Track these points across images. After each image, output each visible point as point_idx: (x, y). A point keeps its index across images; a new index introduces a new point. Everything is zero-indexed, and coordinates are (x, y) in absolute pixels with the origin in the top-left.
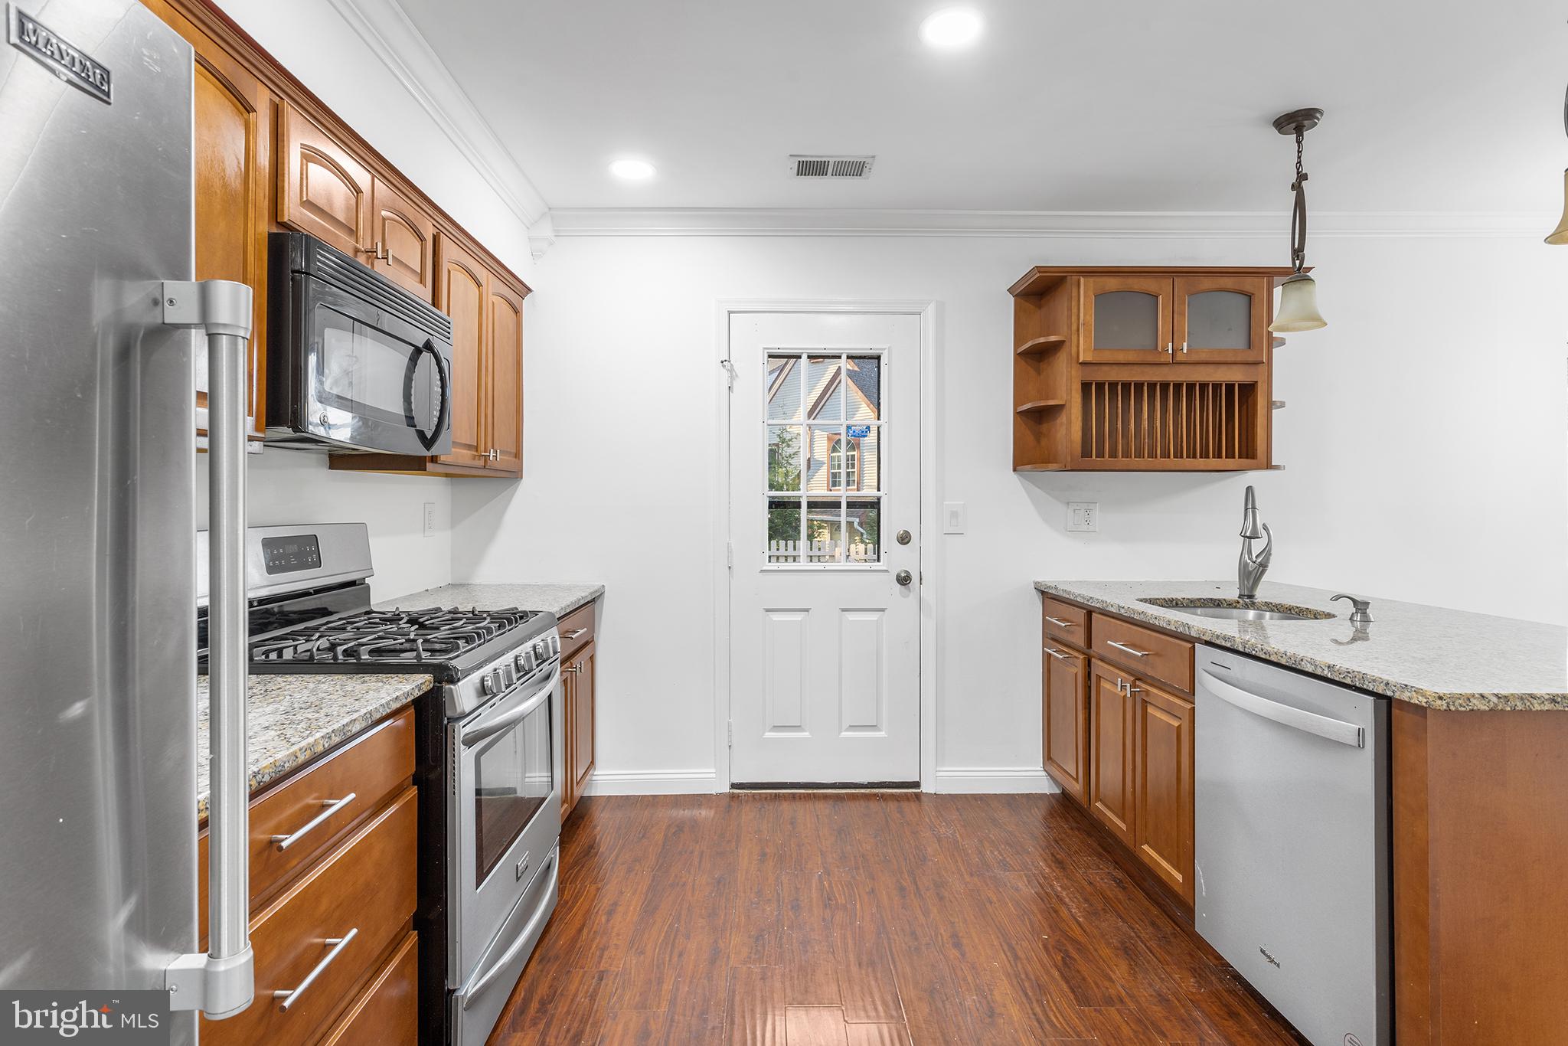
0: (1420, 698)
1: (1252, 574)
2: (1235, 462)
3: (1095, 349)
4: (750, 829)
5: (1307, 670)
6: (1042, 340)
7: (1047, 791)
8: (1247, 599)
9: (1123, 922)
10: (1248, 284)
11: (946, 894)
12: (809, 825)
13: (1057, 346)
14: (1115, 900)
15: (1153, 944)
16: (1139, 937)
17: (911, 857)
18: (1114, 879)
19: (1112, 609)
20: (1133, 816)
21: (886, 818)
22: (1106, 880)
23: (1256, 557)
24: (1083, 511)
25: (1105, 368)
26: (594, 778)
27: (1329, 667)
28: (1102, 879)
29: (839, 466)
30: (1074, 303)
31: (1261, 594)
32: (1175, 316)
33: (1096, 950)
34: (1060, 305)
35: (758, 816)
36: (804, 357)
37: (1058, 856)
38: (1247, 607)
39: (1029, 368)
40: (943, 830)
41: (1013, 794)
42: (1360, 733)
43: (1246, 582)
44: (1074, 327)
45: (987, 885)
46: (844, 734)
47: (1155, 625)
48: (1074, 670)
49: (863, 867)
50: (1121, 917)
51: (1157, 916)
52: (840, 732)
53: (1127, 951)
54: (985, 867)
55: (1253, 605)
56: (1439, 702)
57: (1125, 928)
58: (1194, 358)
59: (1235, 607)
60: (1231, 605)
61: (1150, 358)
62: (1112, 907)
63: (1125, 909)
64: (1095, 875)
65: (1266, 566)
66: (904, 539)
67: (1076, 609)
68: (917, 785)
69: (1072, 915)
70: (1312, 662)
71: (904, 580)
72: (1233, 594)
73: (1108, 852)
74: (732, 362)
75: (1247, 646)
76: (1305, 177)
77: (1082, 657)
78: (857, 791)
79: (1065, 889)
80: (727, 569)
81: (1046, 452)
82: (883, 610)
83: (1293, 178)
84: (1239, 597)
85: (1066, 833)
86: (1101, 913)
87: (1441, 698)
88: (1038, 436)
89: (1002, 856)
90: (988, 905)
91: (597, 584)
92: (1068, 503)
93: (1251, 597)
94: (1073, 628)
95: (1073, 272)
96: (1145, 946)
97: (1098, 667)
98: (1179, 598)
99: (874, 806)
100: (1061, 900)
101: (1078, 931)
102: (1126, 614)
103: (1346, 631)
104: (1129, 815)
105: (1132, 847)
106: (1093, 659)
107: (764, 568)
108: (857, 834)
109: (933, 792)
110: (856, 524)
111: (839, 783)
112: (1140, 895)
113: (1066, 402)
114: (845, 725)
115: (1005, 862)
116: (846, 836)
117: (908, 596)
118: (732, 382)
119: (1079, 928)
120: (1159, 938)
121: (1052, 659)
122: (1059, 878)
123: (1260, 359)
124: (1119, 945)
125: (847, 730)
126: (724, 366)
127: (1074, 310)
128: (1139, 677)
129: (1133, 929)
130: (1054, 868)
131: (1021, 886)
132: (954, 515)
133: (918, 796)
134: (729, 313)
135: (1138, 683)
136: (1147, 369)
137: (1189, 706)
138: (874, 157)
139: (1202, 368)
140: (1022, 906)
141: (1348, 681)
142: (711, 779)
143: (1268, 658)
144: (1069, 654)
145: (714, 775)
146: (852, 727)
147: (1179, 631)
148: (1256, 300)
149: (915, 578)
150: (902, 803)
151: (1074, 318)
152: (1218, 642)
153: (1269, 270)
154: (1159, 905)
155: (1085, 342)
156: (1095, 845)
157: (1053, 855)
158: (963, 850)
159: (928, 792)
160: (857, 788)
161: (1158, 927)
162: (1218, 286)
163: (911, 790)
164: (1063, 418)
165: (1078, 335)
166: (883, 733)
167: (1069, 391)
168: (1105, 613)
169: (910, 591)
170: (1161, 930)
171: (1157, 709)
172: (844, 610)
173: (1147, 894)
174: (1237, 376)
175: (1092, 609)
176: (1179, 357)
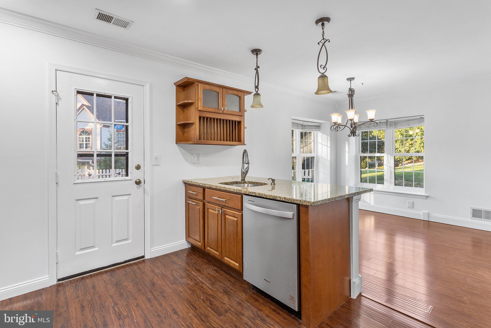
0: (309, 204)
1: (244, 174)
2: (236, 143)
3: (203, 107)
4: (72, 298)
5: (278, 199)
6: (186, 101)
7: (187, 247)
8: (243, 181)
9: (221, 283)
10: (240, 94)
11: (166, 295)
12: (102, 287)
13: (191, 104)
14: (217, 277)
15: (231, 287)
16: (227, 286)
17: (149, 285)
18: (215, 270)
19: (214, 187)
20: (221, 249)
21: (134, 273)
22: (213, 271)
23: (246, 169)
24: (196, 157)
25: (205, 113)
27: (284, 198)
28: (211, 271)
29: (83, 141)
30: (197, 91)
31: (247, 179)
32: (223, 100)
33: (217, 296)
34: (192, 90)
35: (75, 290)
36: (95, 95)
37: (197, 268)
38: (244, 183)
39: (181, 110)
40: (157, 271)
41: (177, 251)
42: (293, 215)
43: (243, 175)
44: (197, 99)
45: (178, 286)
46: (114, 245)
47: (229, 191)
48: (199, 207)
49: (131, 296)
50: (221, 282)
51: (229, 278)
52: (112, 244)
53: (226, 292)
54: (176, 280)
55: (245, 183)
56: (313, 204)
57: (223, 285)
58: (228, 113)
59: (241, 183)
60: (240, 183)
61: (217, 111)
62: (217, 280)
63: (220, 279)
64: (209, 271)
65: (248, 172)
66: (138, 167)
67: (199, 188)
68: (143, 257)
69: (207, 287)
70: (280, 197)
71: (138, 183)
72: (239, 180)
73: (210, 262)
74: (58, 92)
75: (260, 195)
76: (258, 67)
77: (202, 203)
78: (120, 266)
79: (202, 279)
80: (56, 184)
81: (187, 138)
82: (130, 195)
83: (255, 67)
84: (241, 180)
85: (197, 260)
86: (215, 282)
87: (314, 203)
88: (184, 133)
89: (180, 274)
90: (181, 293)
92: (192, 154)
93: (244, 180)
94: (198, 194)
95: (197, 81)
96: (230, 288)
97: (208, 205)
98: (228, 182)
99: (127, 269)
100: (202, 283)
101: (210, 291)
102: (219, 188)
103: (270, 187)
104: (220, 250)
105: (221, 259)
106: (206, 203)
108: (124, 284)
109: (149, 258)
110: (91, 163)
111: (112, 265)
112: (223, 273)
113: (194, 122)
114: (114, 241)
115: (181, 276)
116: (120, 286)
117: (140, 188)
118: (57, 101)
119: (211, 290)
120: (232, 284)
121: (190, 204)
122: (199, 276)
123: (242, 115)
124: (223, 291)
125: (115, 243)
126: (53, 94)
127: (197, 93)
128: (223, 207)
129: (225, 284)
130: (197, 273)
131: (189, 283)
132: (156, 158)
133: (144, 261)
134: (56, 70)
135: (222, 209)
136: (216, 114)
137: (240, 214)
139: (229, 116)
140: (192, 289)
141: (290, 201)
143: (266, 197)
144: (196, 202)
145: (48, 278)
146: (117, 241)
147: (238, 192)
148: (241, 98)
149: (142, 181)
150: (139, 265)
151: (197, 96)
152: (251, 194)
153: (243, 91)
154: (228, 274)
155: (200, 104)
156: (206, 261)
157: (195, 268)
158: (166, 276)
159: (148, 258)
160: (119, 264)
161: (231, 281)
162: (233, 93)
163: (141, 260)
164: (193, 127)
165: (198, 101)
166: (130, 241)
167: (195, 119)
168: (210, 188)
169: (140, 186)
170: (232, 282)
171: (229, 216)
172: (113, 196)
173: (224, 272)
174: (237, 119)
175: (205, 187)
176: (224, 112)
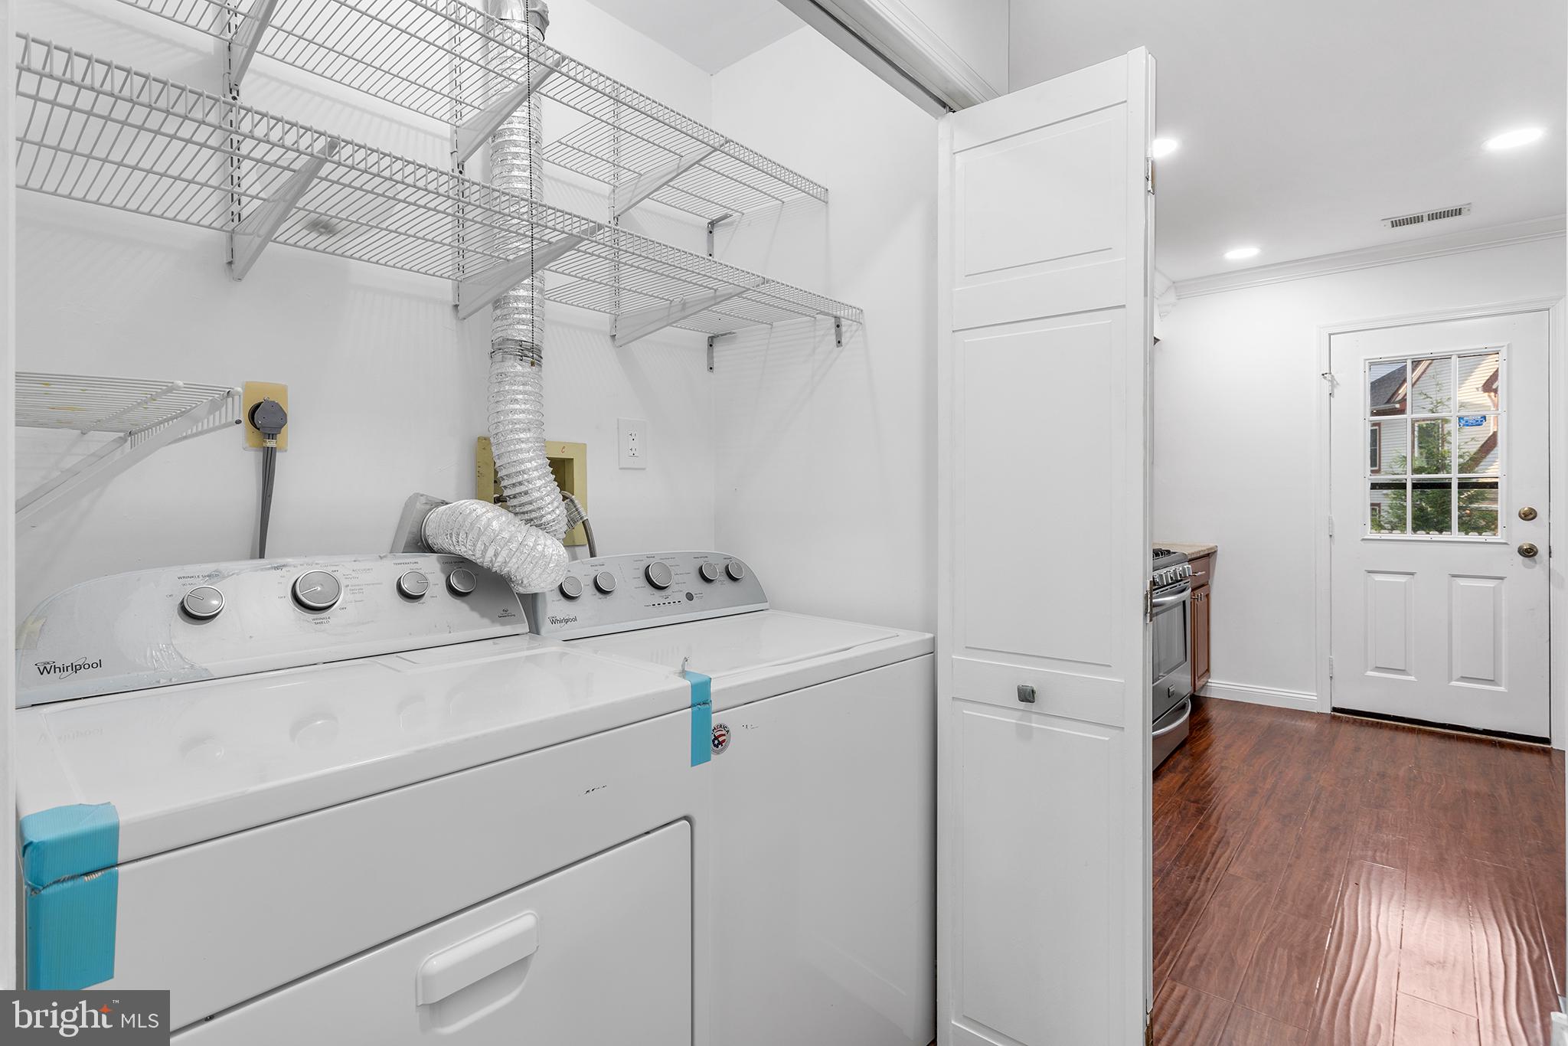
26: (1209, 684)
36: (1409, 362)
46: (1454, 683)
52: (1450, 679)
66: (1528, 515)
68: (1546, 741)
71: (1528, 552)
74: (1333, 374)
78: (1470, 734)
80: (1328, 537)
82: (1501, 578)
91: (1212, 545)
107: (1366, 537)
111: (1449, 724)
114: (1456, 676)
117: (1533, 567)
118: (1332, 390)
125: (1458, 680)
126: (1325, 378)
133: (1546, 751)
134: (1330, 335)
138: (1469, 204)
142: (1313, 699)
145: (1316, 698)
146: (1464, 678)
149: (1542, 551)
163: (1538, 745)
169: (1542, 562)
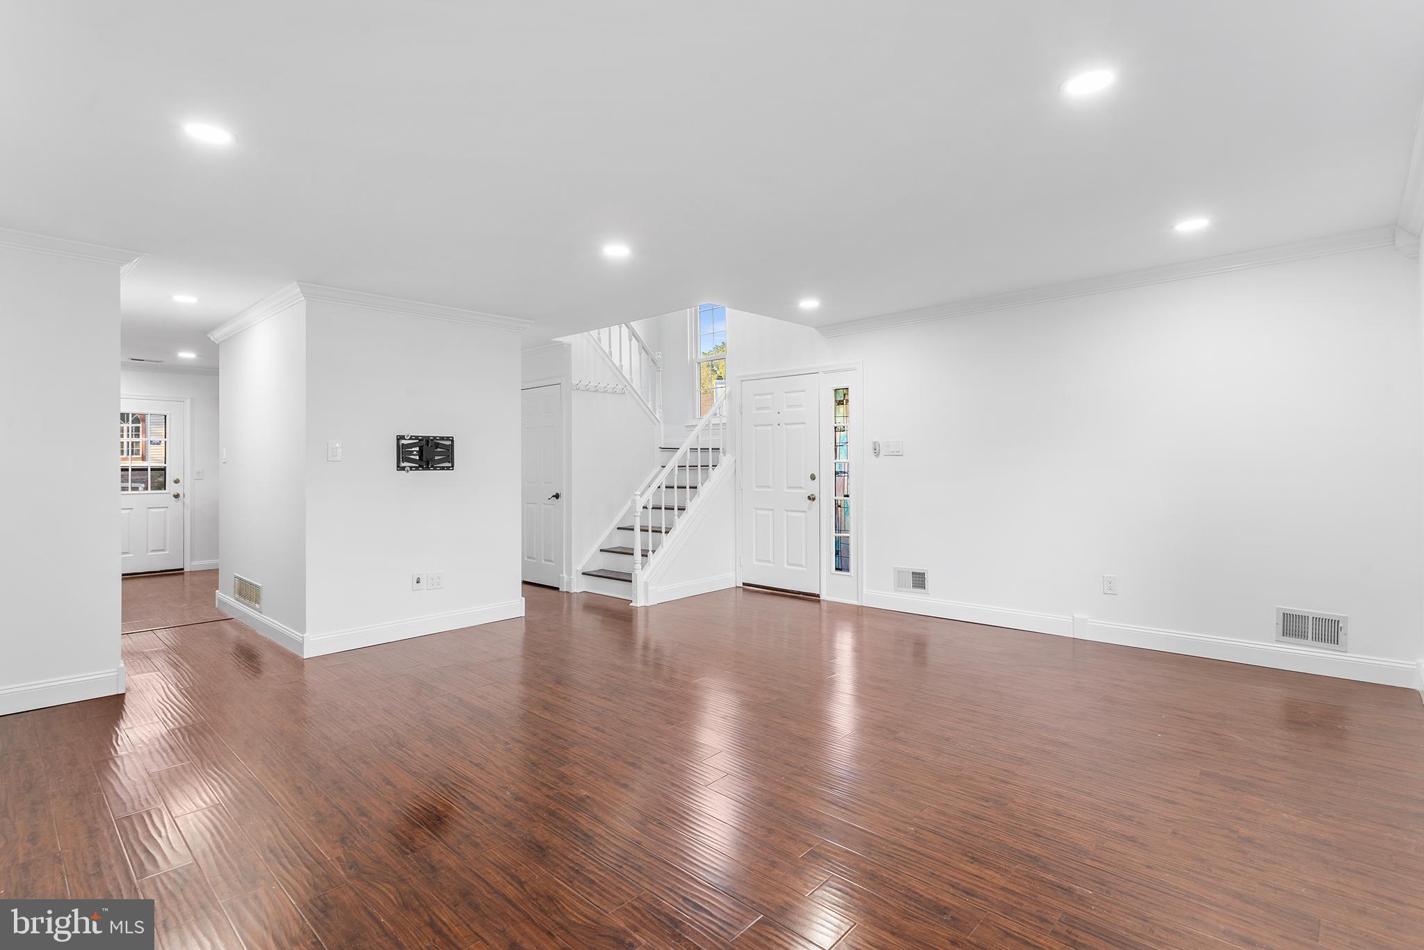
46: (149, 554)
52: (147, 552)
66: (177, 482)
68: (183, 569)
71: (177, 496)
82: (167, 507)
132: (199, 473)
146: (153, 551)
149: (181, 495)
166: (168, 552)
169: (179, 500)
172: (149, 508)
